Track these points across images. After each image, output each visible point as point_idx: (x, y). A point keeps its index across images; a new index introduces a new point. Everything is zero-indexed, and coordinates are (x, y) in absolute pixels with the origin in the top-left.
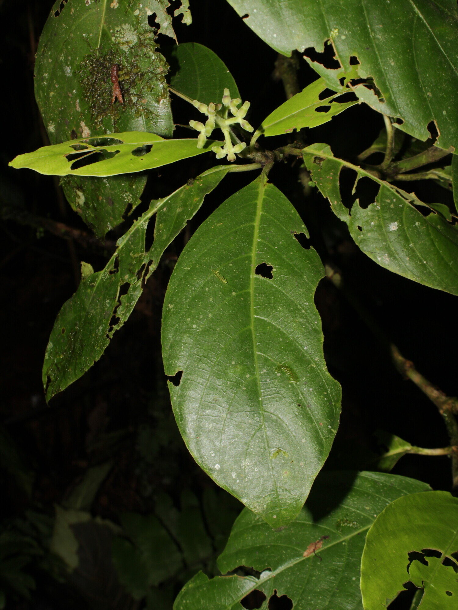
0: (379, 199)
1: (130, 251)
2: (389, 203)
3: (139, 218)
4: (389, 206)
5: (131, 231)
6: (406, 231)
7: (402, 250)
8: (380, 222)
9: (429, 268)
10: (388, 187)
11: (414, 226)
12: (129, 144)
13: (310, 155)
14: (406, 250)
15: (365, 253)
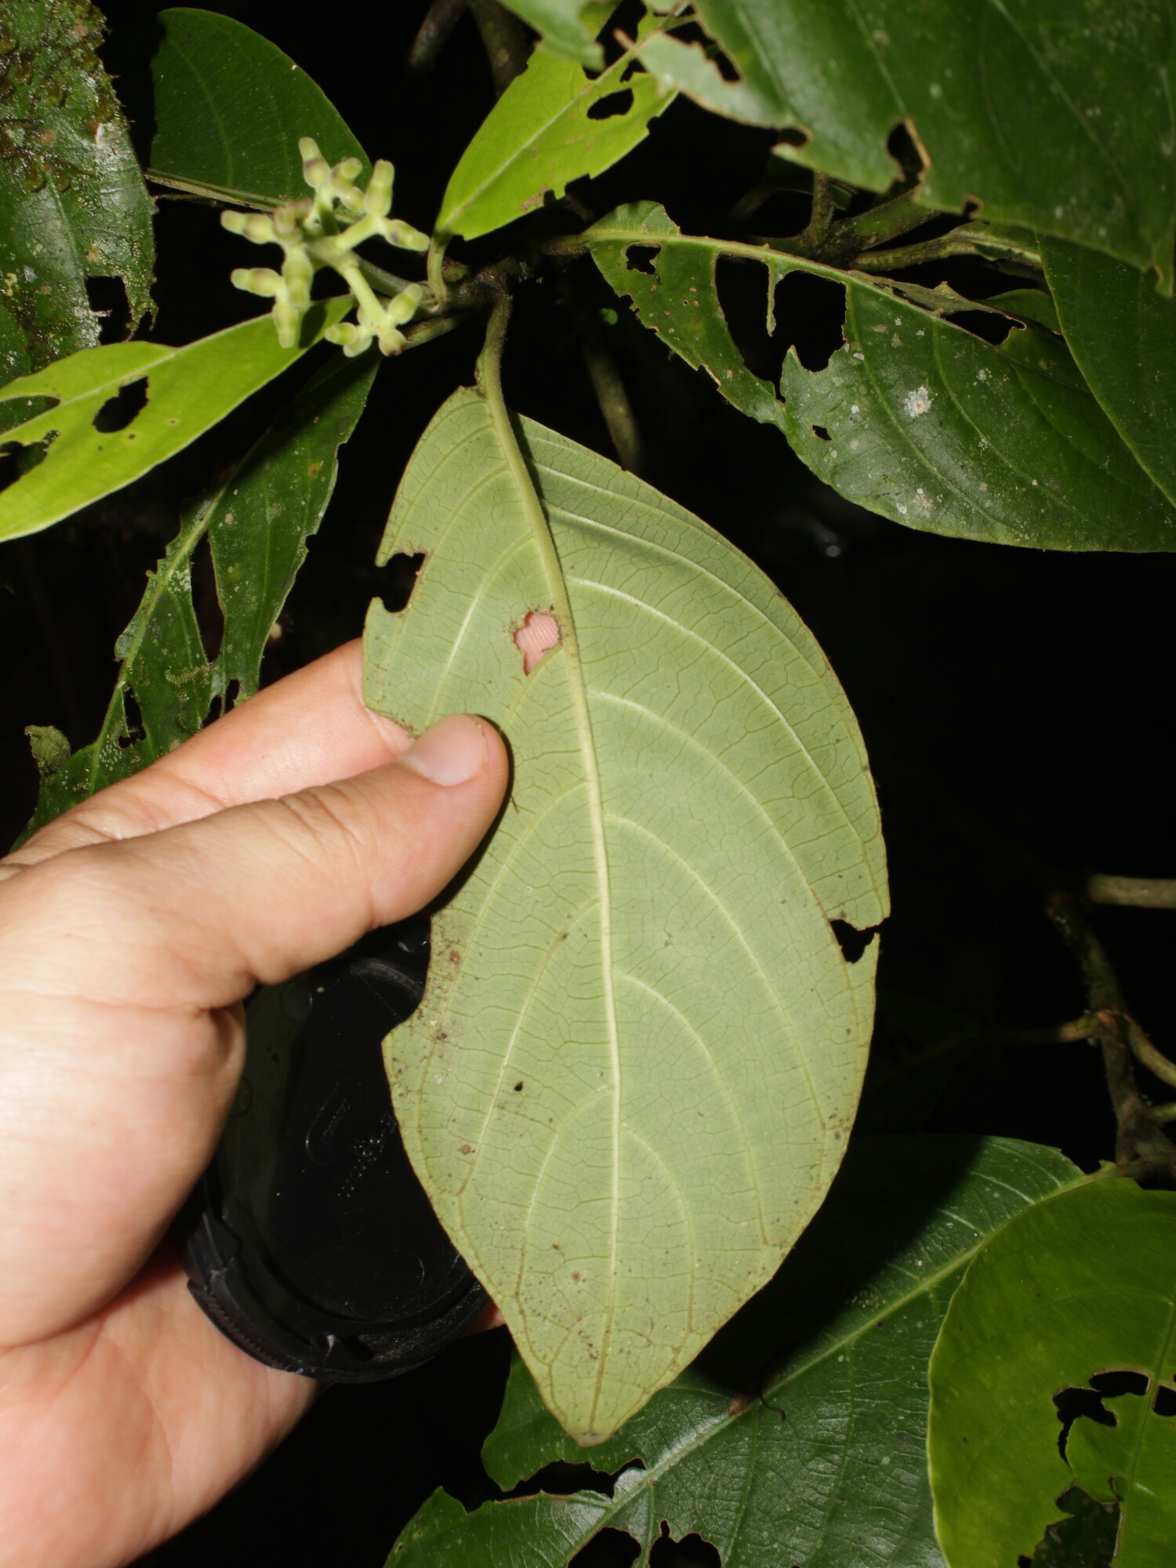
0: (854, 330)
1: (162, 669)
2: (884, 335)
3: (160, 562)
4: (889, 343)
5: (148, 606)
6: (959, 406)
7: (962, 467)
8: (875, 400)
9: (1052, 496)
10: (869, 286)
11: (975, 384)
12: (79, 398)
13: (610, 248)
14: (972, 463)
15: (855, 502)
